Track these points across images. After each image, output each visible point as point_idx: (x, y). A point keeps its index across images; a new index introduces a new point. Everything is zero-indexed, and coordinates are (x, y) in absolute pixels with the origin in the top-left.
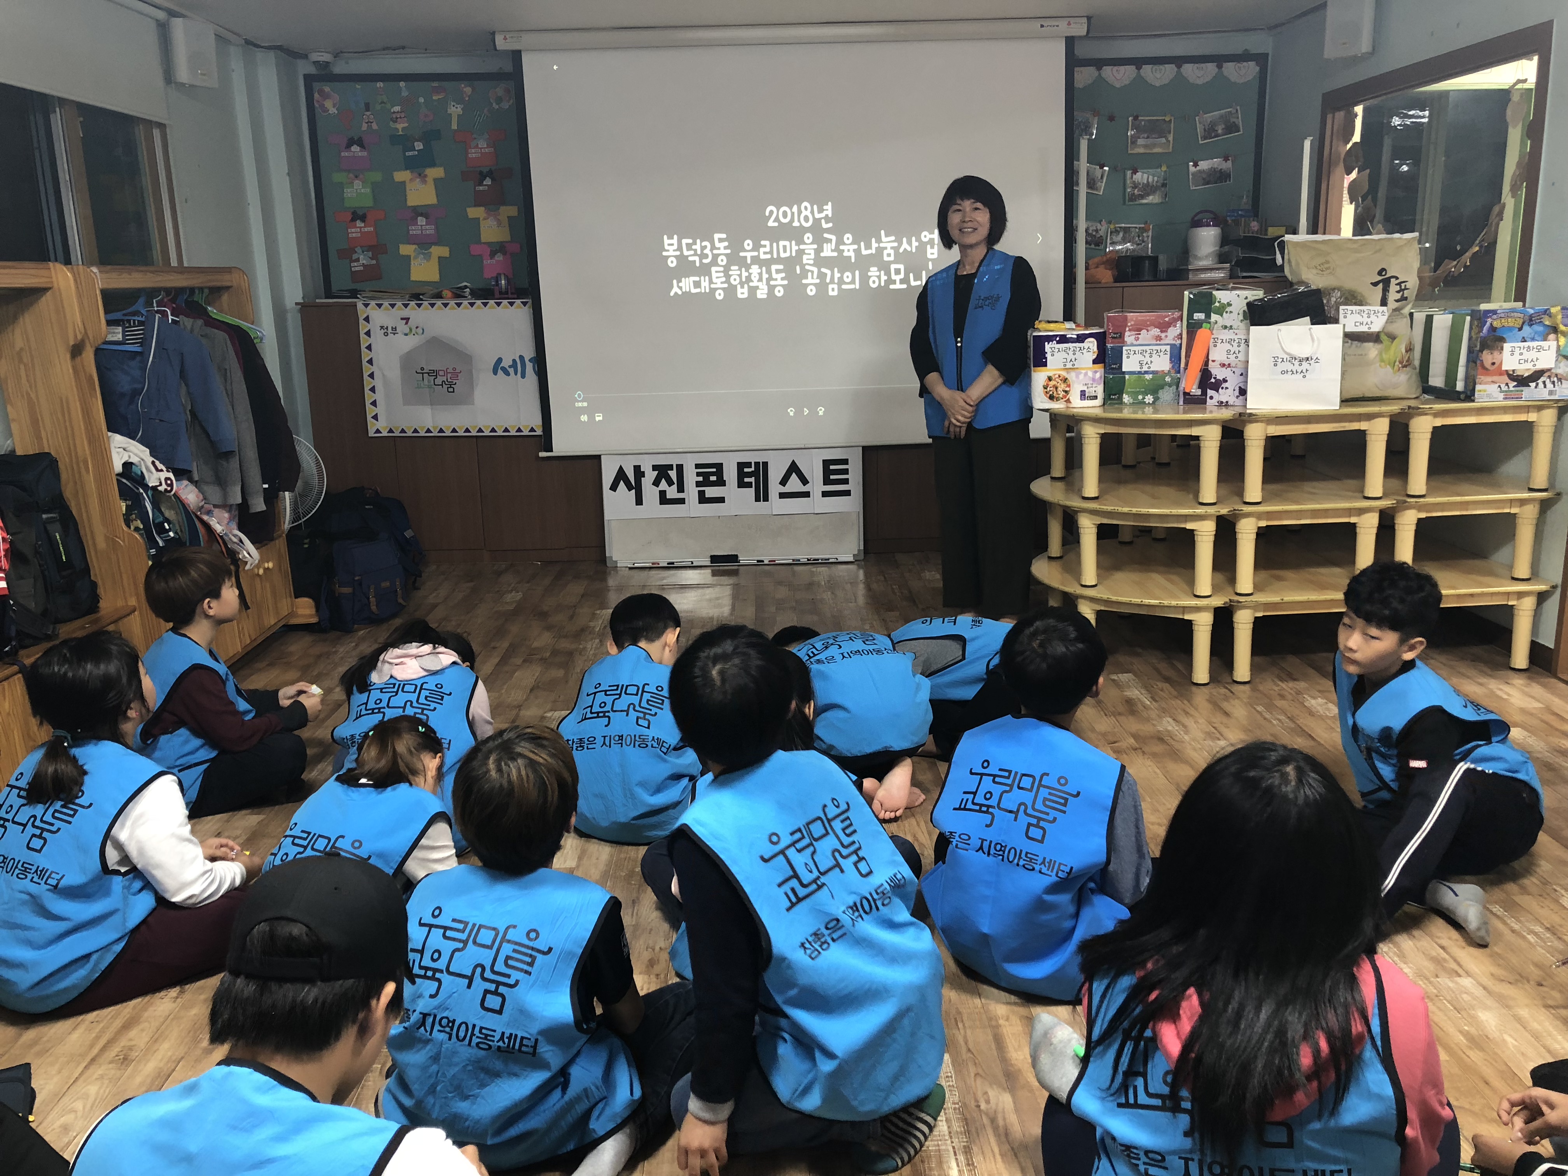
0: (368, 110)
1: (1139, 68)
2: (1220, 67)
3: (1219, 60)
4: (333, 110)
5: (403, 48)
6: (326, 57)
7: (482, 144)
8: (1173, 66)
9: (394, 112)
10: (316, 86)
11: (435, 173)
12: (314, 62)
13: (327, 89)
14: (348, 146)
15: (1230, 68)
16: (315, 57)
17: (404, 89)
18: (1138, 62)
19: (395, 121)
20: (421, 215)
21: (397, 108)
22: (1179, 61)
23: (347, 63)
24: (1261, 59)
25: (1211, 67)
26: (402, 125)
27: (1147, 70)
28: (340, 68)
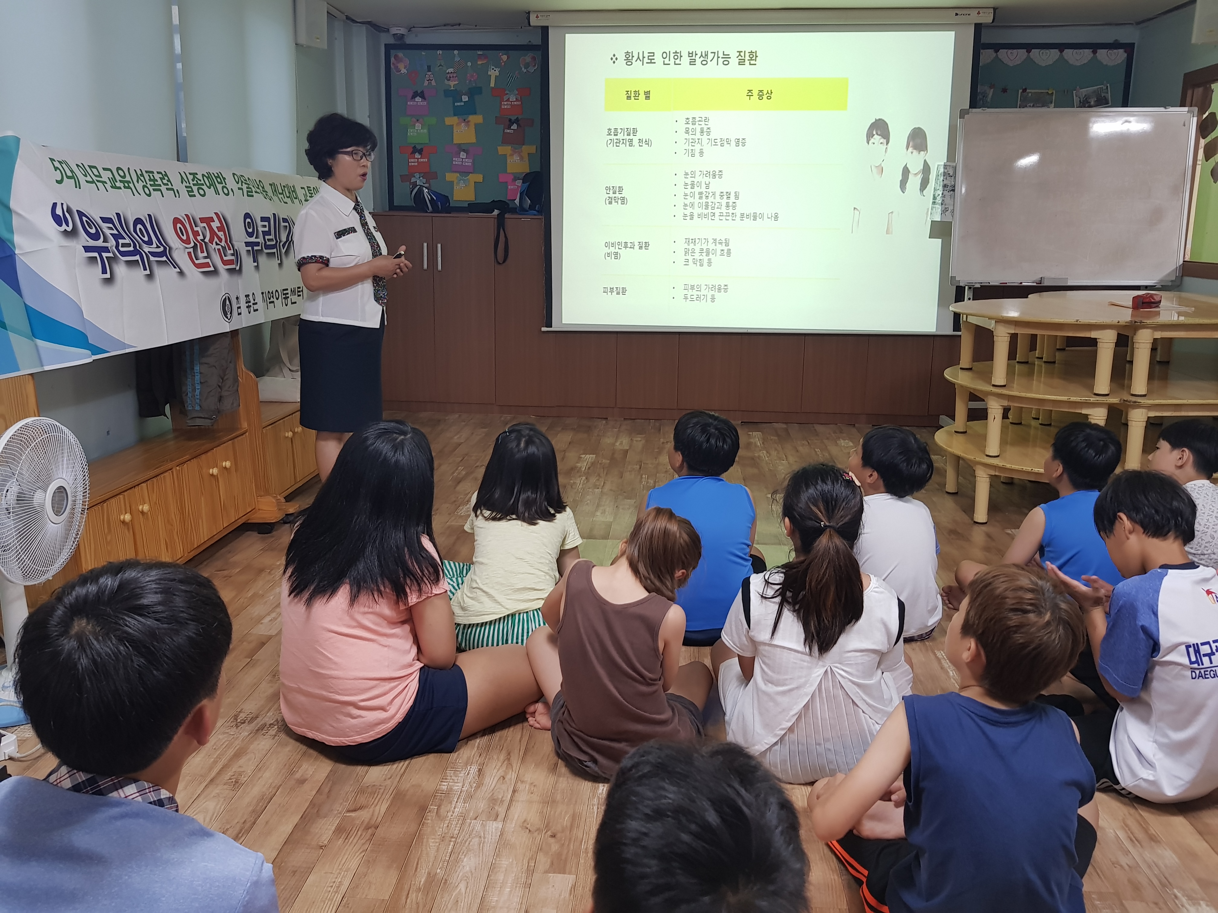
0: (429, 70)
1: (1029, 52)
2: (1095, 52)
3: (1095, 47)
4: (404, 71)
5: (459, 25)
6: (402, 31)
7: (513, 98)
8: (1057, 50)
9: (448, 73)
10: (393, 52)
11: (477, 119)
12: (394, 34)
13: (400, 54)
14: (414, 97)
15: (1102, 54)
16: (394, 30)
17: (457, 55)
18: (1029, 47)
19: (449, 80)
20: (464, 151)
21: (451, 70)
22: (1061, 47)
23: (416, 36)
24: (1129, 48)
25: (1088, 53)
26: (454, 83)
27: (1035, 52)
28: (410, 40)
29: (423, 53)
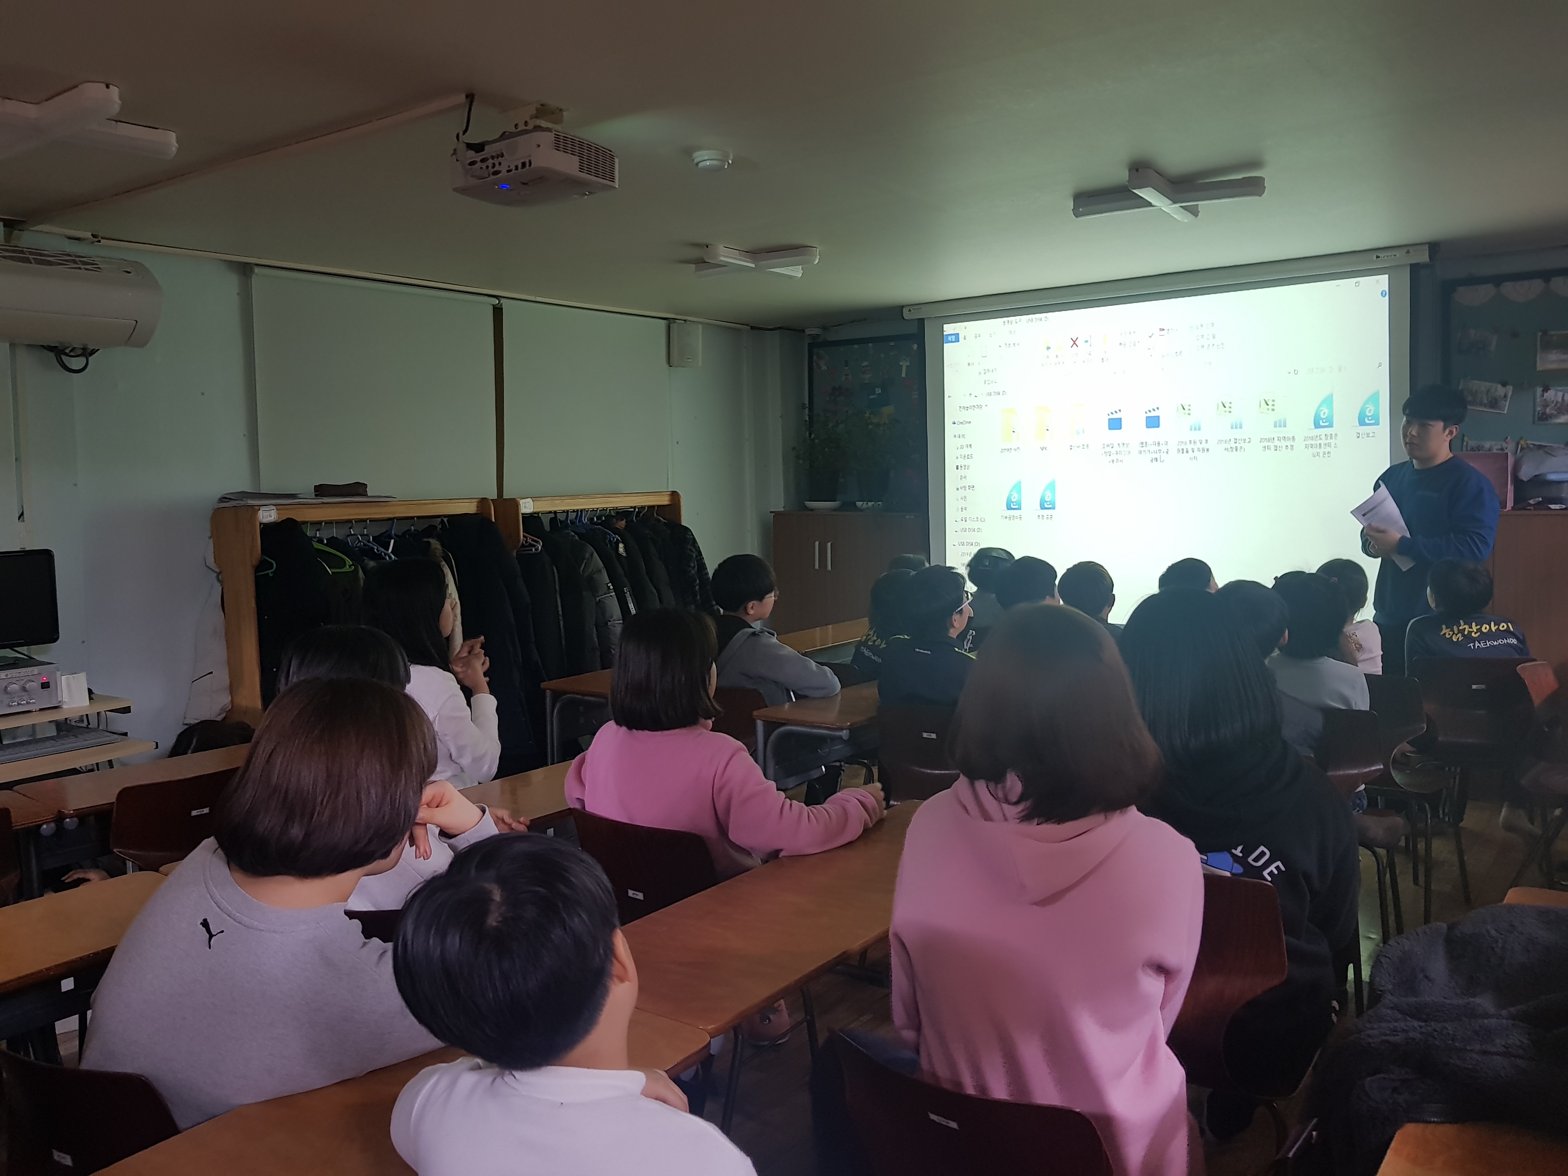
0: (846, 366)
1: (1547, 281)
4: (824, 368)
9: (864, 366)
10: (814, 351)
11: (889, 411)
12: (809, 335)
13: (821, 352)
14: (832, 393)
17: (871, 348)
18: (1546, 275)
19: (864, 374)
21: (865, 364)
26: (868, 376)
27: (1557, 281)
29: (842, 349)
